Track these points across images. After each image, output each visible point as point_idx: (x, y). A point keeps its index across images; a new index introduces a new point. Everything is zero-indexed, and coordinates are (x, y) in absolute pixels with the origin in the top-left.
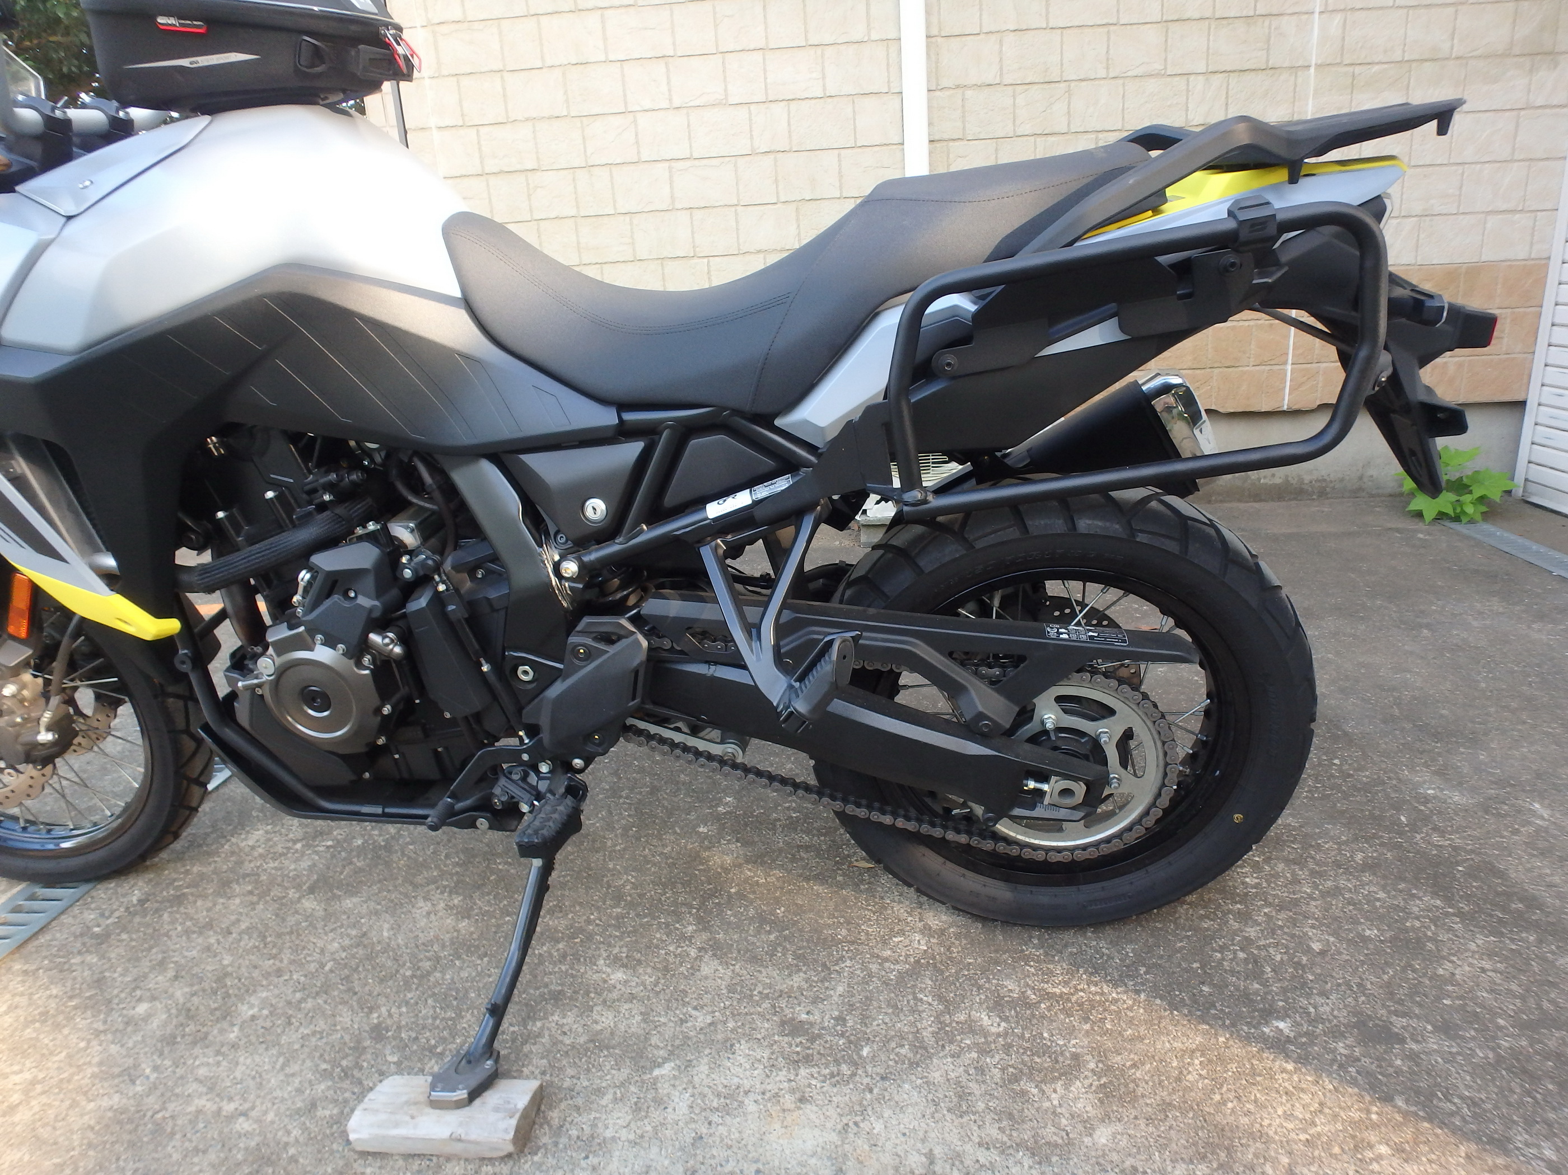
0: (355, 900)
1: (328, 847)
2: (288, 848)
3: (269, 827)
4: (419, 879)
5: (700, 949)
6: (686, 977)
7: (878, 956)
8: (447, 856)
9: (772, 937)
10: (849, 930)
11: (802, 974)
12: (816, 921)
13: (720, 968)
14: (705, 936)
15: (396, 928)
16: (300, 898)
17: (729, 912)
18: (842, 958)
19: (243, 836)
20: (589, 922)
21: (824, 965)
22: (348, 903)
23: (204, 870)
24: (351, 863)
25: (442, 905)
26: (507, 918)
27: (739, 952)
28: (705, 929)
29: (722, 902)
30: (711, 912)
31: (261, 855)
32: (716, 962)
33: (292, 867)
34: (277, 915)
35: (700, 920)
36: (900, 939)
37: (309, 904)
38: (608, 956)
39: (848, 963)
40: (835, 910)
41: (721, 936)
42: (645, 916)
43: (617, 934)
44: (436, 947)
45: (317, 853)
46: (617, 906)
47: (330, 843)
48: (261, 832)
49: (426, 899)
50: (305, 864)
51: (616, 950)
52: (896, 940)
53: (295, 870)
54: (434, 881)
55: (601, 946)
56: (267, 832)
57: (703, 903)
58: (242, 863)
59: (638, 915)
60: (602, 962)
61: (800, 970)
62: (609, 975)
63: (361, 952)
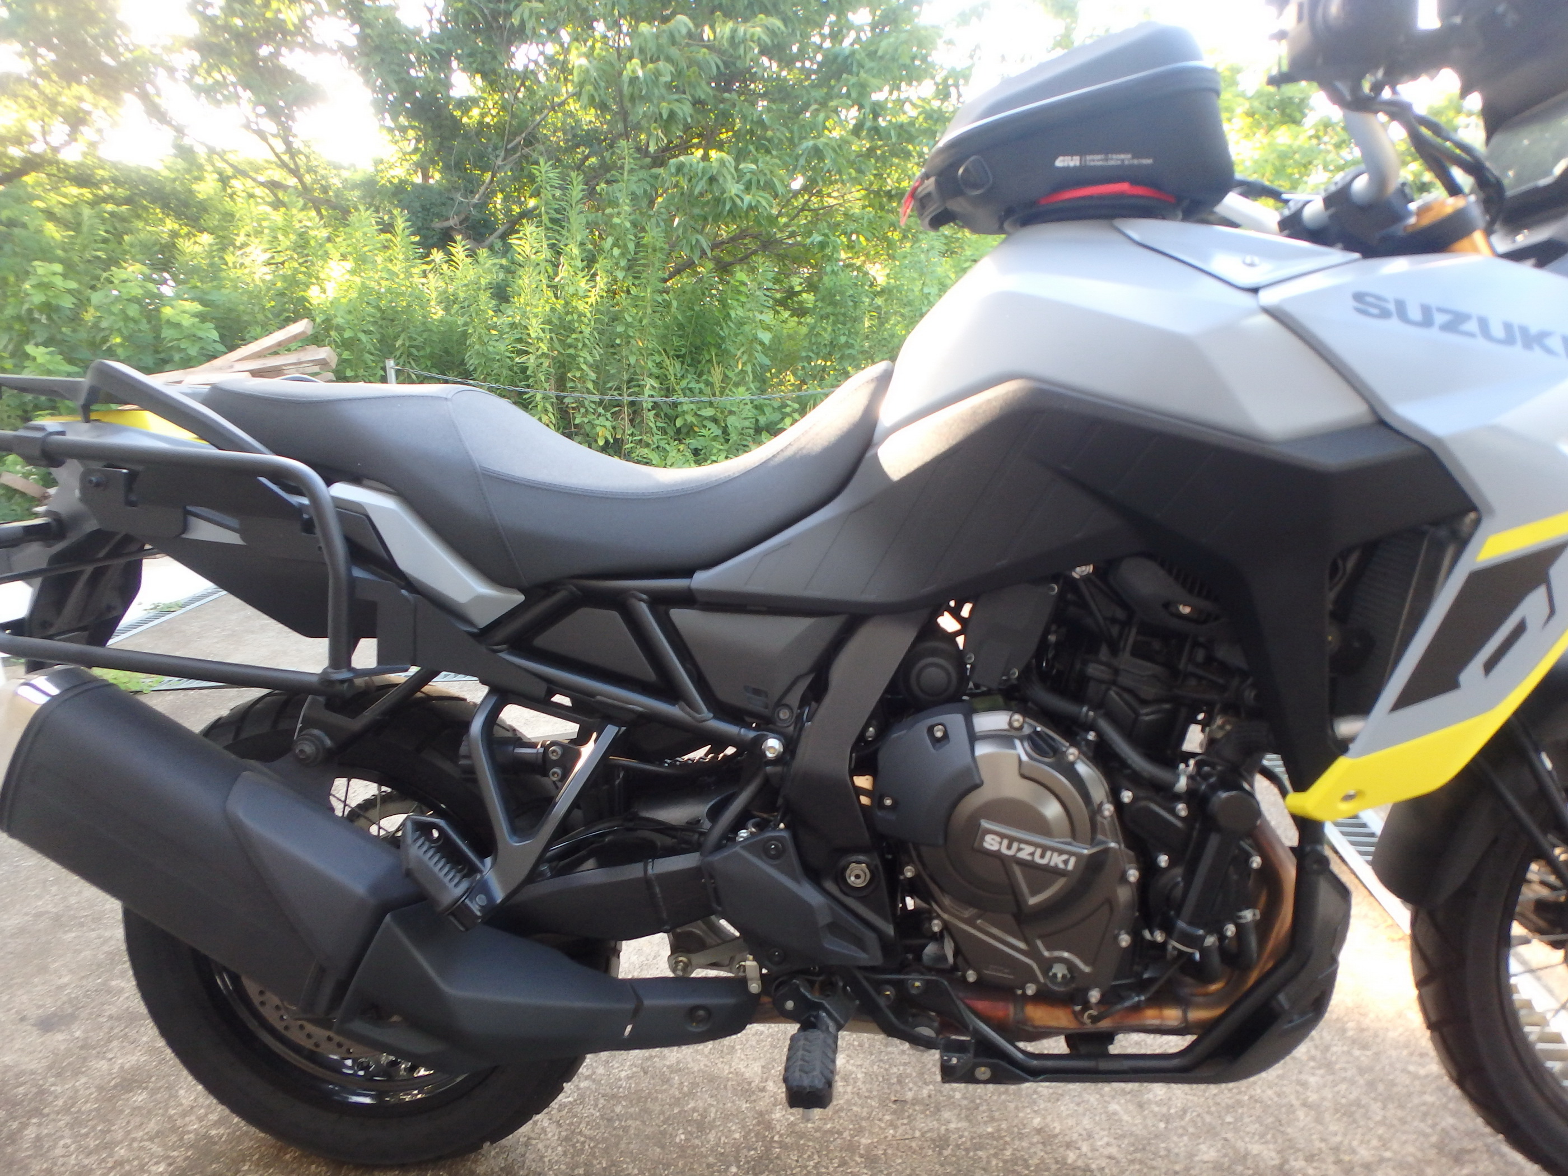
0: (1206, 1157)
5: (763, 1090)
6: (775, 1060)
7: (594, 1081)
9: (692, 1105)
10: (613, 1111)
11: (668, 1063)
12: (644, 1122)
13: (743, 1070)
14: (761, 1105)
17: (737, 1136)
18: (629, 1078)
20: (892, 1125)
21: (646, 1073)
26: (990, 1130)
27: (725, 1087)
28: (761, 1114)
29: (745, 1151)
30: (756, 1135)
32: (747, 1075)
35: (769, 1126)
36: (566, 1100)
37: (1260, 1151)
38: (855, 1082)
39: (623, 1074)
40: (619, 1138)
41: (745, 1106)
42: (831, 1132)
43: (855, 1109)
46: (869, 1148)
49: (1112, 1158)
51: (849, 1089)
52: (570, 1099)
55: (867, 1094)
57: (768, 1149)
59: (840, 1133)
60: (859, 1076)
61: (669, 1067)
62: (848, 1061)
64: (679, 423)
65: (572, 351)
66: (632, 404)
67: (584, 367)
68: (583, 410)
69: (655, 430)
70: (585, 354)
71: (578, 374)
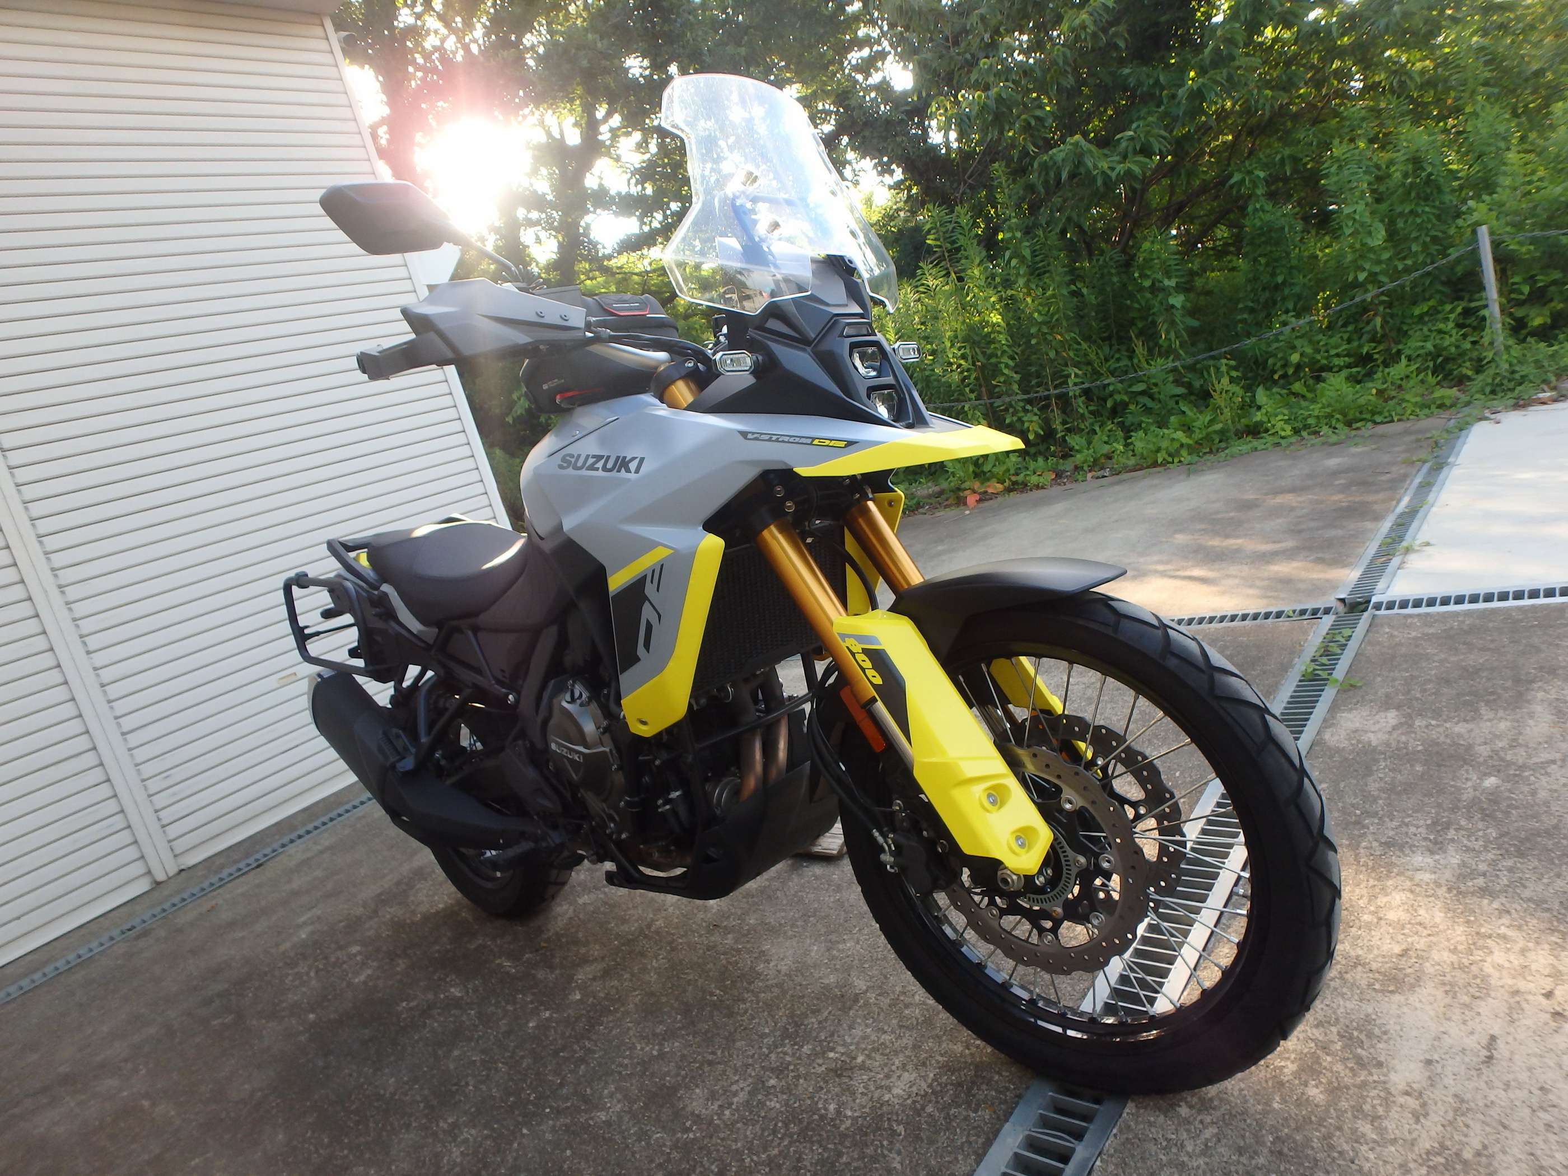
0: (826, 981)
1: (832, 1050)
2: (869, 1057)
3: (886, 1097)
4: (776, 991)
8: (746, 1011)
15: (806, 952)
16: (867, 991)
19: (914, 1089)
22: (832, 979)
23: (951, 1045)
24: (820, 1022)
25: (772, 964)
31: (896, 1053)
33: (869, 1030)
34: (886, 977)
37: (860, 984)
44: (790, 933)
45: (845, 1044)
47: (831, 1055)
48: (896, 1091)
49: (779, 971)
50: (858, 1032)
53: (867, 1026)
54: (768, 988)
56: (889, 1089)
58: (914, 1046)
63: (833, 937)
64: (1109, 404)
65: (993, 360)
66: (1058, 397)
67: (1006, 371)
68: (1011, 410)
69: (1087, 414)
70: (1005, 359)
71: (1002, 379)
